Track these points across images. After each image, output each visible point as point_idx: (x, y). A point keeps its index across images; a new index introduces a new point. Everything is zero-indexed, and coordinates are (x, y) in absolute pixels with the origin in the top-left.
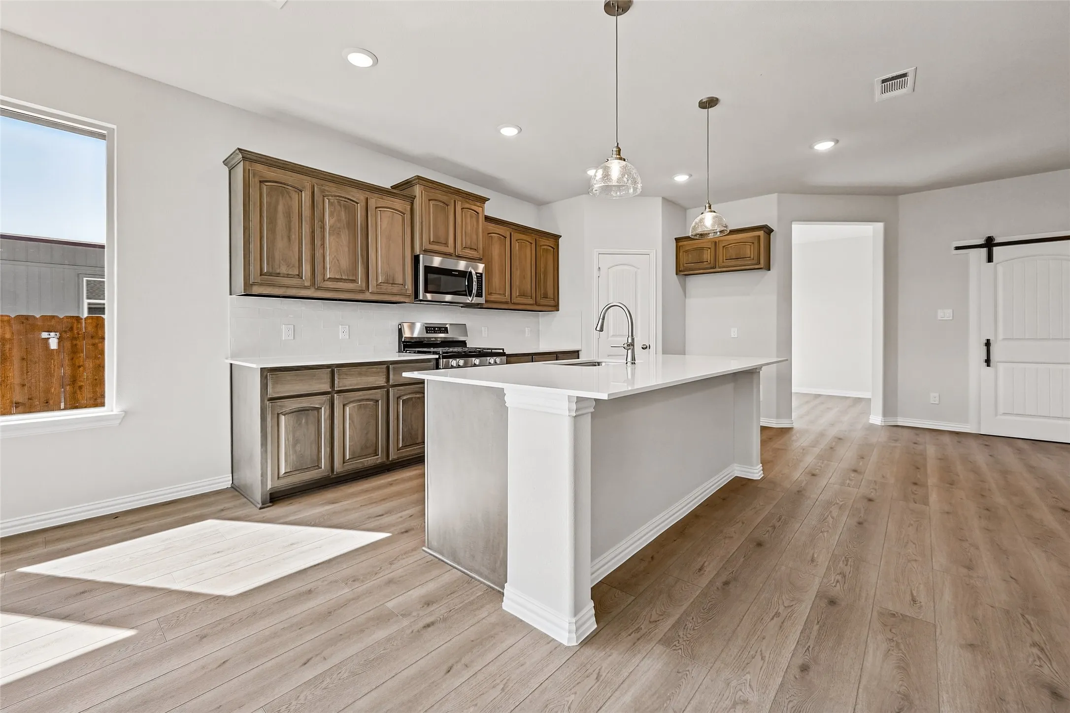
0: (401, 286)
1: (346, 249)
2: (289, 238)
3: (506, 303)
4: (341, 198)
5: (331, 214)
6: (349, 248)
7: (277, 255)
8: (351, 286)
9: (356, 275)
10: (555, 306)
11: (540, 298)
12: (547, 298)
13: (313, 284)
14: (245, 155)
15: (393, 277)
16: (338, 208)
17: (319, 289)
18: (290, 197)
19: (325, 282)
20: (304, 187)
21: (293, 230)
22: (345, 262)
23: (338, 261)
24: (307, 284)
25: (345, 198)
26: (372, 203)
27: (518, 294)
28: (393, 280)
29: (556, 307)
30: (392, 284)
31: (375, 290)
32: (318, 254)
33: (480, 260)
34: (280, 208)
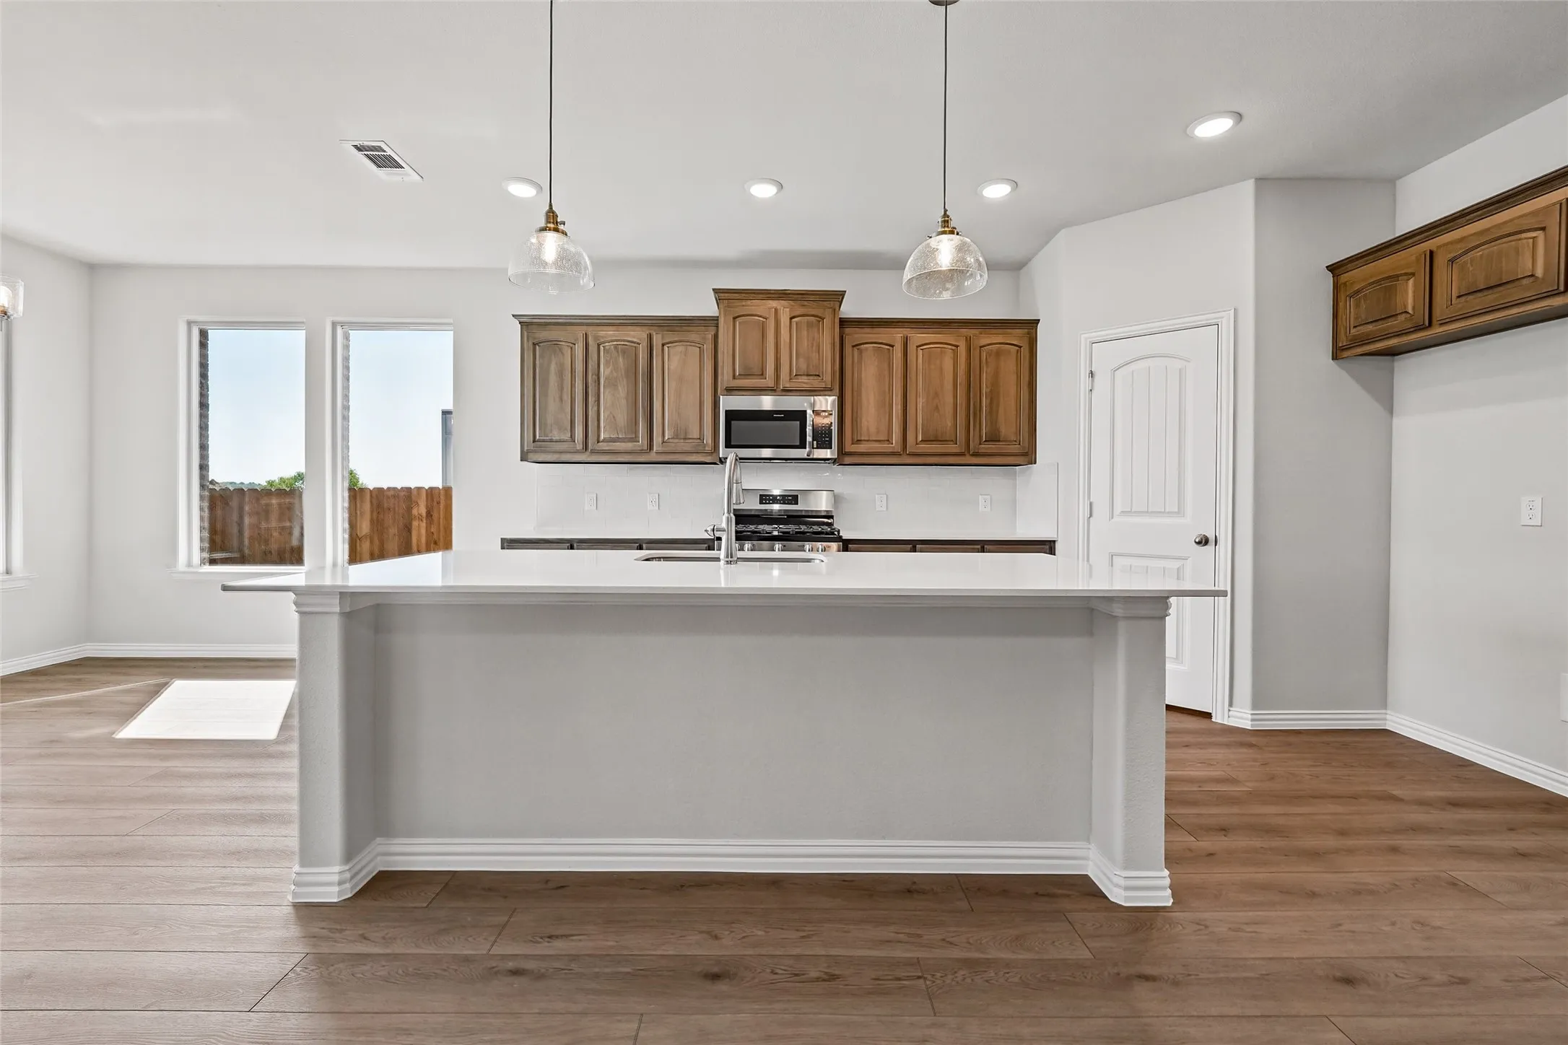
0: (699, 441)
1: (624, 402)
2: (561, 399)
3: (893, 454)
4: (618, 343)
5: (607, 363)
6: (627, 401)
7: (550, 420)
8: (629, 446)
9: (636, 432)
10: (1025, 454)
11: (977, 441)
12: (999, 441)
13: (586, 447)
14: (522, 320)
15: (686, 429)
16: (615, 354)
17: (593, 452)
18: (562, 353)
19: (600, 444)
20: (577, 339)
21: (565, 390)
22: (622, 417)
23: (614, 417)
24: (579, 446)
25: (624, 341)
26: (657, 340)
27: (920, 438)
28: (686, 434)
29: (1028, 456)
30: (685, 439)
31: (660, 449)
32: (592, 413)
33: (824, 391)
34: (553, 367)
